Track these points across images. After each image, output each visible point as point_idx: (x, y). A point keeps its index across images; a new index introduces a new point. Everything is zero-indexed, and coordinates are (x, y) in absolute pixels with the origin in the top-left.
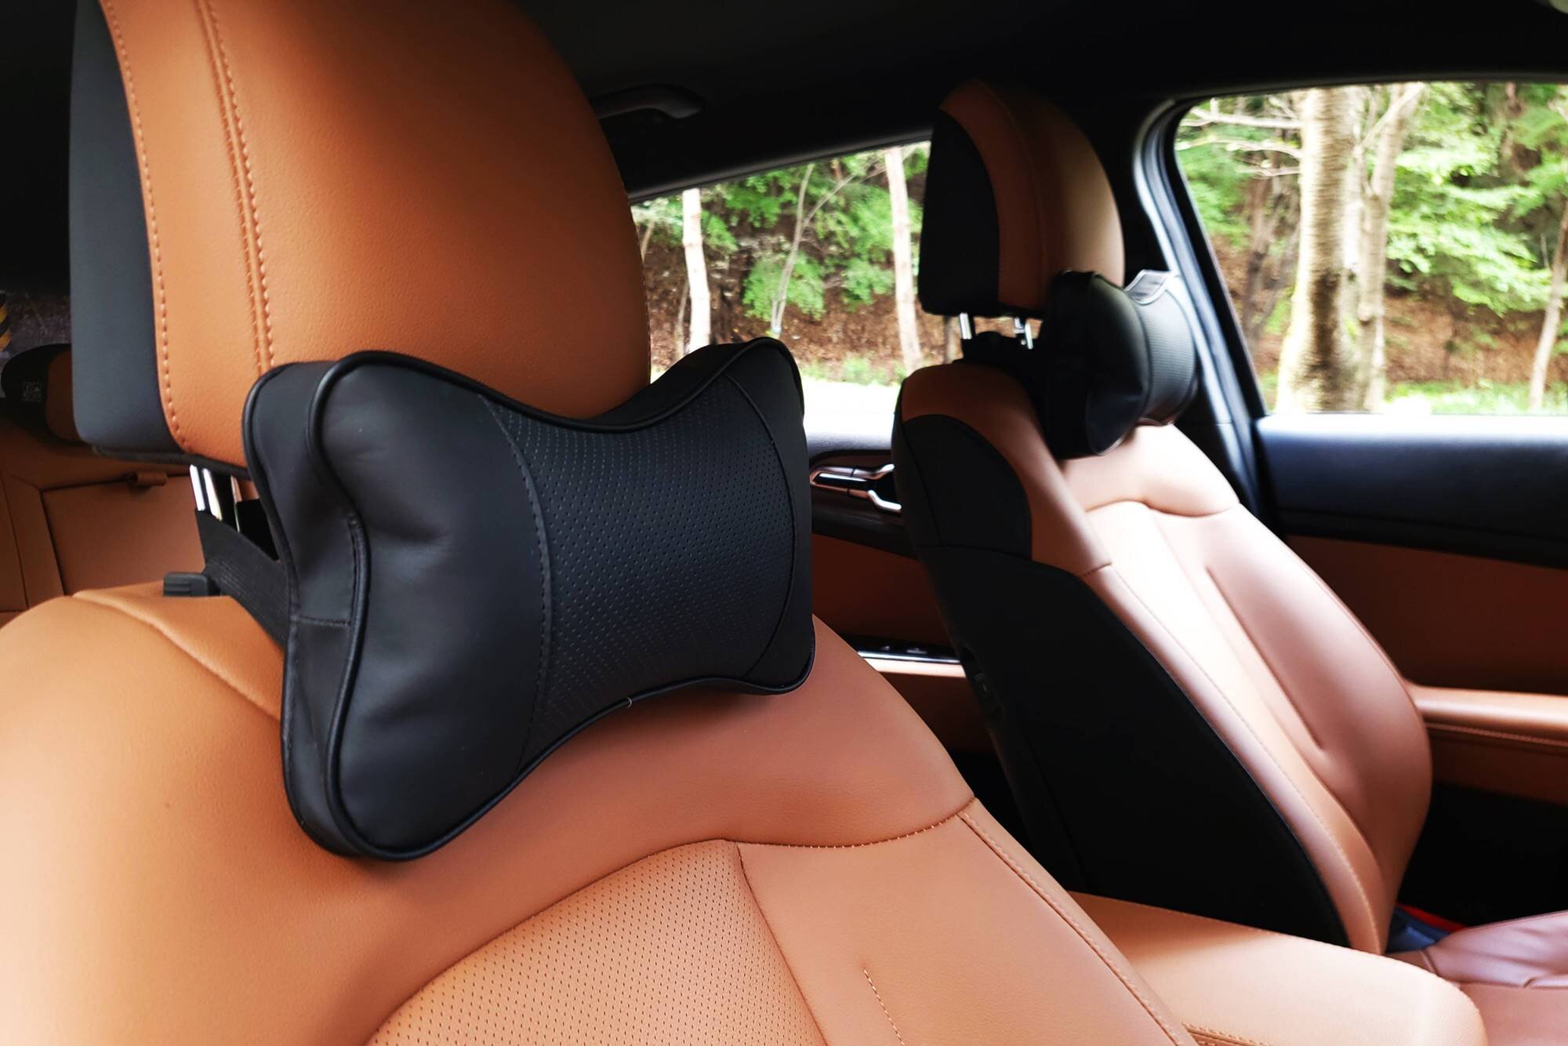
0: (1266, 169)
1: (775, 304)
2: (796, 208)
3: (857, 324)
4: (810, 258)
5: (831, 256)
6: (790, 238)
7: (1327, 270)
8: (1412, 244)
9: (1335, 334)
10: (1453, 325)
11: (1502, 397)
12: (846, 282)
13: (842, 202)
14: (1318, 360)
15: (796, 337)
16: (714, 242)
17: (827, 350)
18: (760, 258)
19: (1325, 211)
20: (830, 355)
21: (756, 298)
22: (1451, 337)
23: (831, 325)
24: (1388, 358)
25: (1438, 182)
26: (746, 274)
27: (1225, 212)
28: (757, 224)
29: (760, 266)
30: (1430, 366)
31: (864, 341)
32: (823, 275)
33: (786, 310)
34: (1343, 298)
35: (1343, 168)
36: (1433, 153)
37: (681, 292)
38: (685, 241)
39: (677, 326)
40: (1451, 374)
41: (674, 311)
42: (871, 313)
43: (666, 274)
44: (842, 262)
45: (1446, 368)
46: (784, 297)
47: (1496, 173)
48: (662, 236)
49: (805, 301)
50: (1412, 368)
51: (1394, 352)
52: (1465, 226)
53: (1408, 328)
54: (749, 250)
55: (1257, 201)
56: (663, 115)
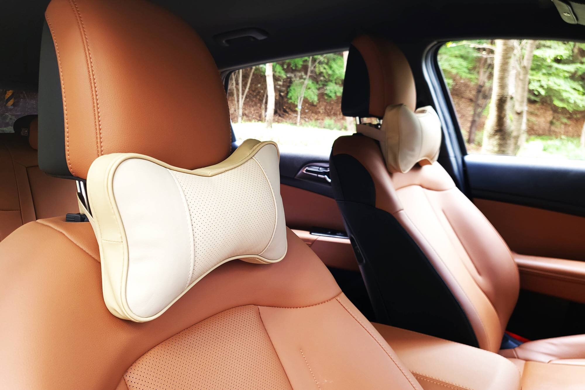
0: (484, 54)
1: (299, 98)
2: (309, 62)
3: (330, 106)
4: (313, 81)
5: (321, 81)
6: (306, 73)
7: (502, 95)
8: (538, 84)
9: (505, 119)
10: (553, 115)
11: (570, 142)
12: (326, 91)
13: (326, 61)
14: (498, 128)
15: (307, 111)
16: (277, 74)
17: (318, 116)
18: (294, 81)
19: (502, 73)
20: (320, 118)
21: (293, 96)
22: (552, 119)
23: (320, 107)
24: (528, 127)
25: (549, 61)
26: (289, 87)
27: (469, 70)
28: (294, 68)
29: (294, 84)
30: (544, 130)
31: (332, 113)
32: (318, 88)
33: (304, 100)
34: (508, 106)
35: (510, 58)
36: (548, 50)
37: (264, 92)
38: (266, 74)
39: (262, 105)
40: (552, 133)
41: (261, 99)
42: (336, 103)
43: (259, 85)
44: (325, 83)
45: (550, 131)
46: (303, 96)
47: (571, 58)
48: (258, 71)
49: (311, 98)
50: (537, 130)
51: (530, 124)
52: (559, 78)
53: (536, 115)
54: (290, 78)
55: (481, 65)
56: (254, 38)
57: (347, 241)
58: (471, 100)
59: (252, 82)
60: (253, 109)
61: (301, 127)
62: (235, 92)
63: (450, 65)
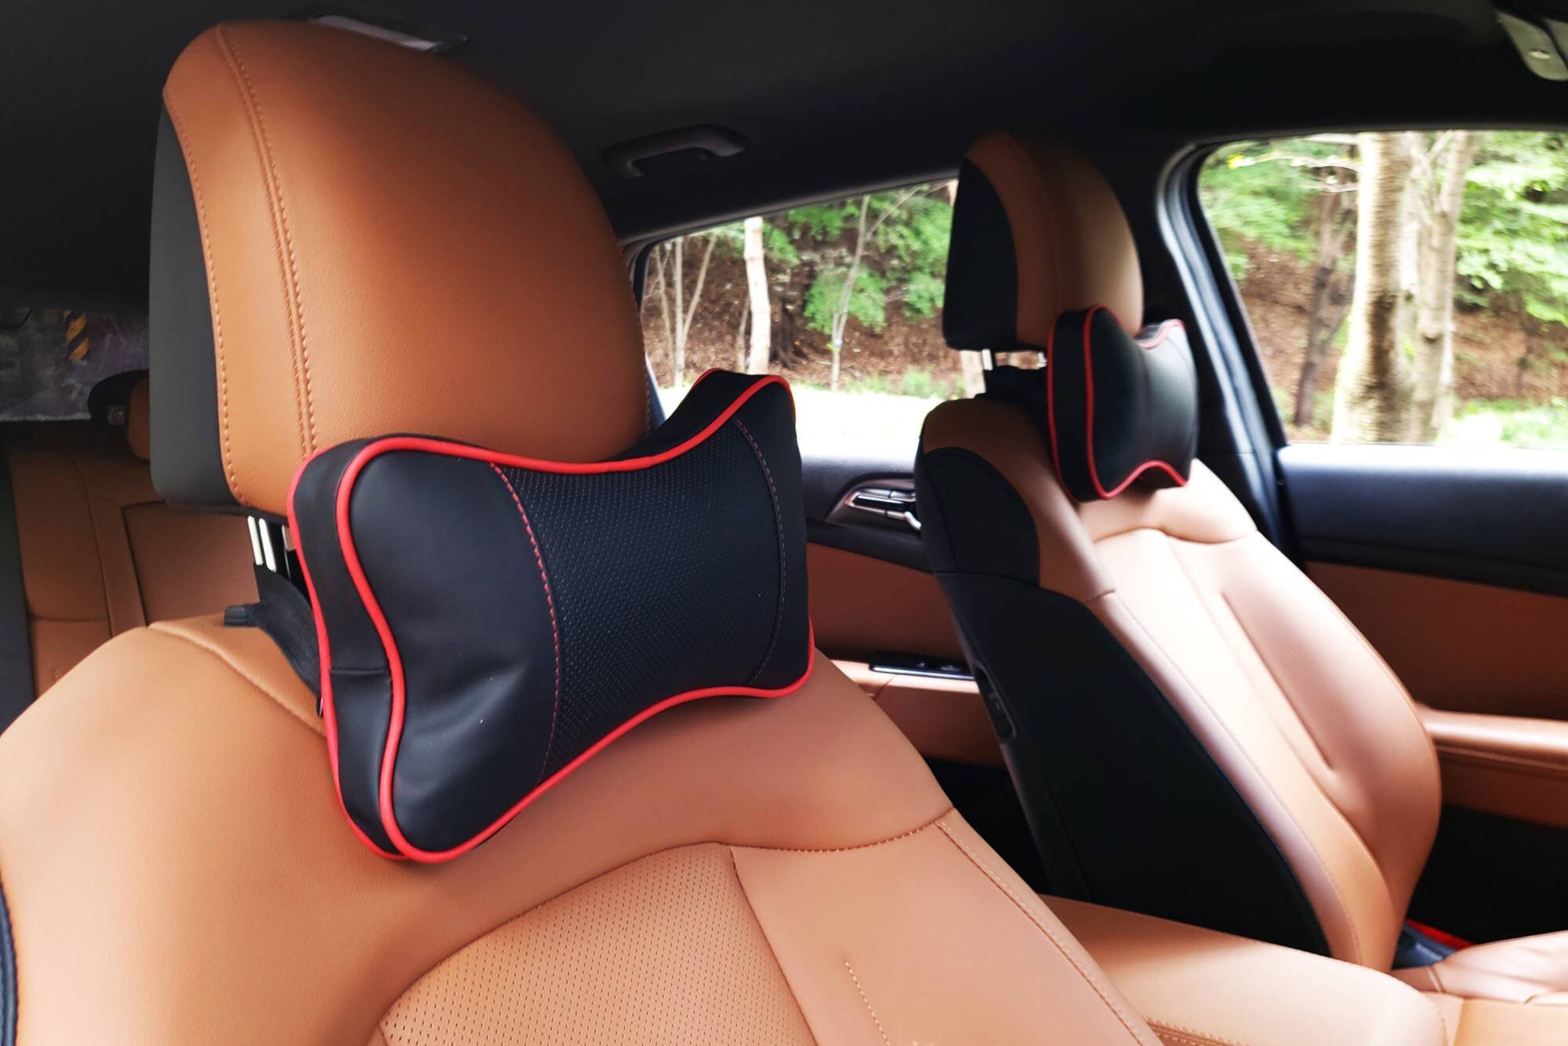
0: (1331, 184)
1: (836, 317)
2: (858, 221)
3: (918, 337)
4: (872, 271)
5: (893, 269)
6: (852, 251)
7: (1383, 291)
8: (1484, 260)
9: (1392, 355)
10: (1527, 342)
12: (907, 296)
13: (905, 216)
14: (1374, 381)
15: (857, 350)
16: (776, 255)
17: (888, 363)
18: (821, 271)
19: (1382, 232)
20: (891, 368)
21: (818, 310)
22: (1525, 354)
23: (892, 338)
24: (1458, 375)
25: (1511, 198)
26: (808, 287)
27: (1292, 227)
28: (819, 238)
29: (821, 279)
30: (1503, 384)
31: (925, 354)
32: (884, 289)
33: (847, 323)
34: (1400, 319)
35: (1400, 189)
36: (1507, 167)
37: (742, 305)
38: (747, 255)
39: (738, 339)
40: (1524, 391)
41: (735, 323)
42: (931, 326)
43: (729, 286)
44: (904, 276)
45: (1519, 385)
46: (846, 311)
48: (725, 249)
49: (866, 315)
50: (1483, 385)
51: (1465, 369)
52: (1540, 242)
53: (1480, 344)
54: (811, 264)
55: (1324, 216)
56: (709, 153)
57: (970, 687)
58: (1300, 309)
59: (710, 278)
60: (713, 350)
61: (843, 393)
62: (665, 305)
63: (1239, 216)
